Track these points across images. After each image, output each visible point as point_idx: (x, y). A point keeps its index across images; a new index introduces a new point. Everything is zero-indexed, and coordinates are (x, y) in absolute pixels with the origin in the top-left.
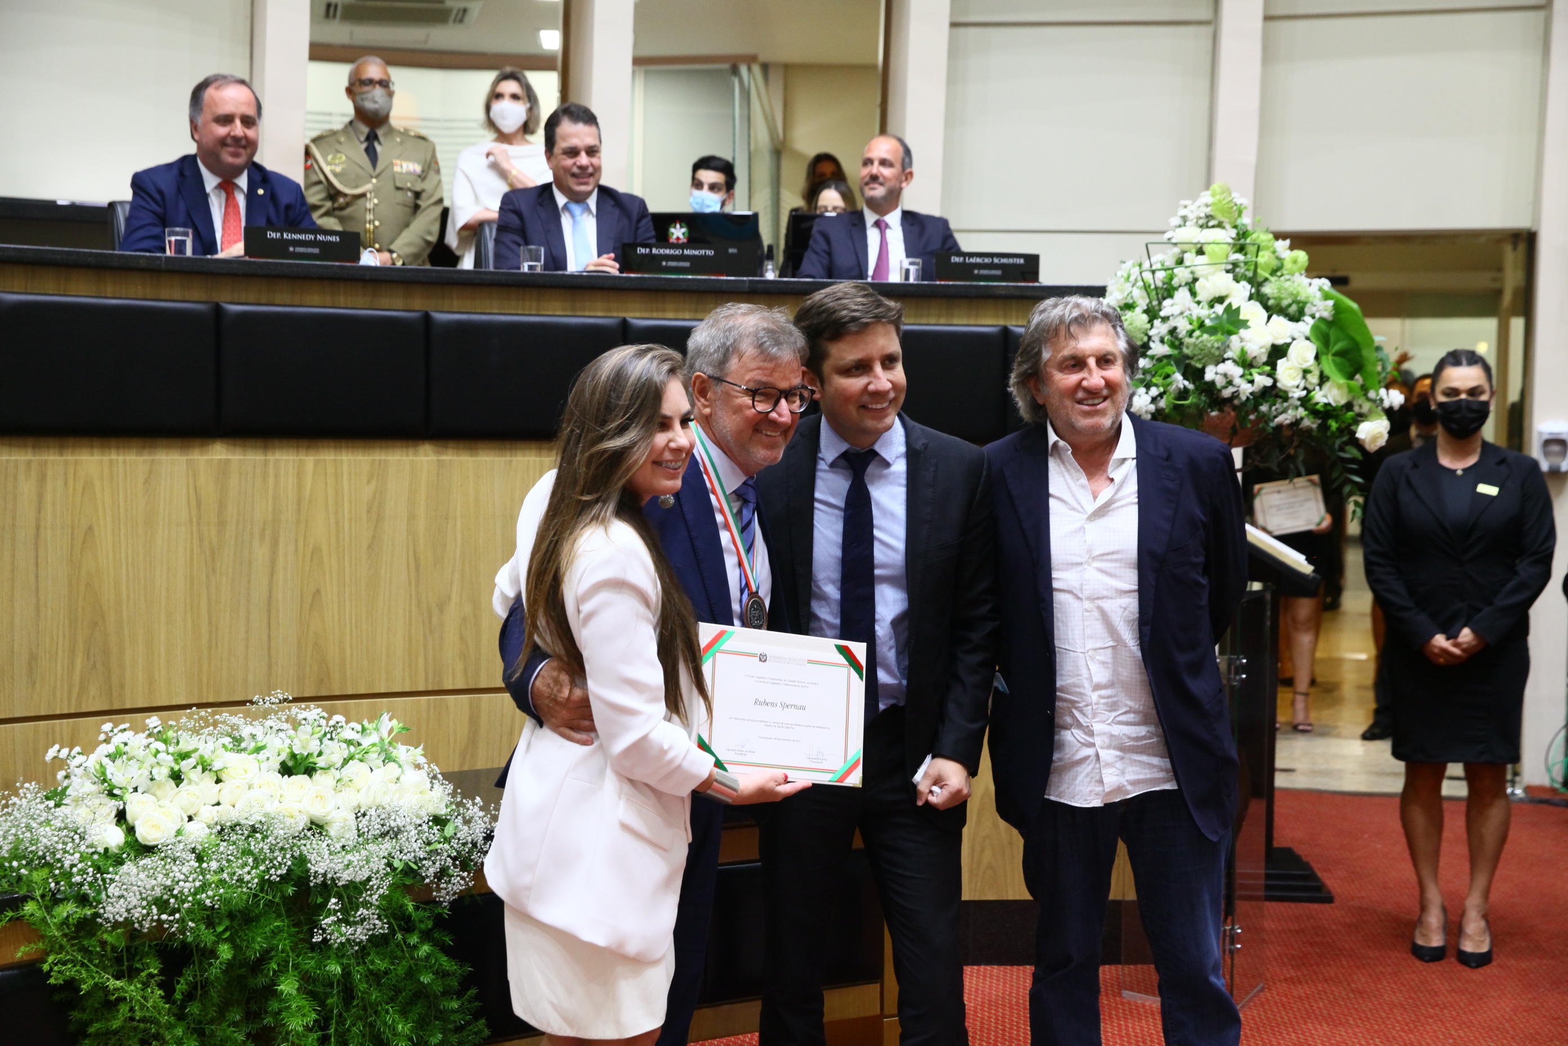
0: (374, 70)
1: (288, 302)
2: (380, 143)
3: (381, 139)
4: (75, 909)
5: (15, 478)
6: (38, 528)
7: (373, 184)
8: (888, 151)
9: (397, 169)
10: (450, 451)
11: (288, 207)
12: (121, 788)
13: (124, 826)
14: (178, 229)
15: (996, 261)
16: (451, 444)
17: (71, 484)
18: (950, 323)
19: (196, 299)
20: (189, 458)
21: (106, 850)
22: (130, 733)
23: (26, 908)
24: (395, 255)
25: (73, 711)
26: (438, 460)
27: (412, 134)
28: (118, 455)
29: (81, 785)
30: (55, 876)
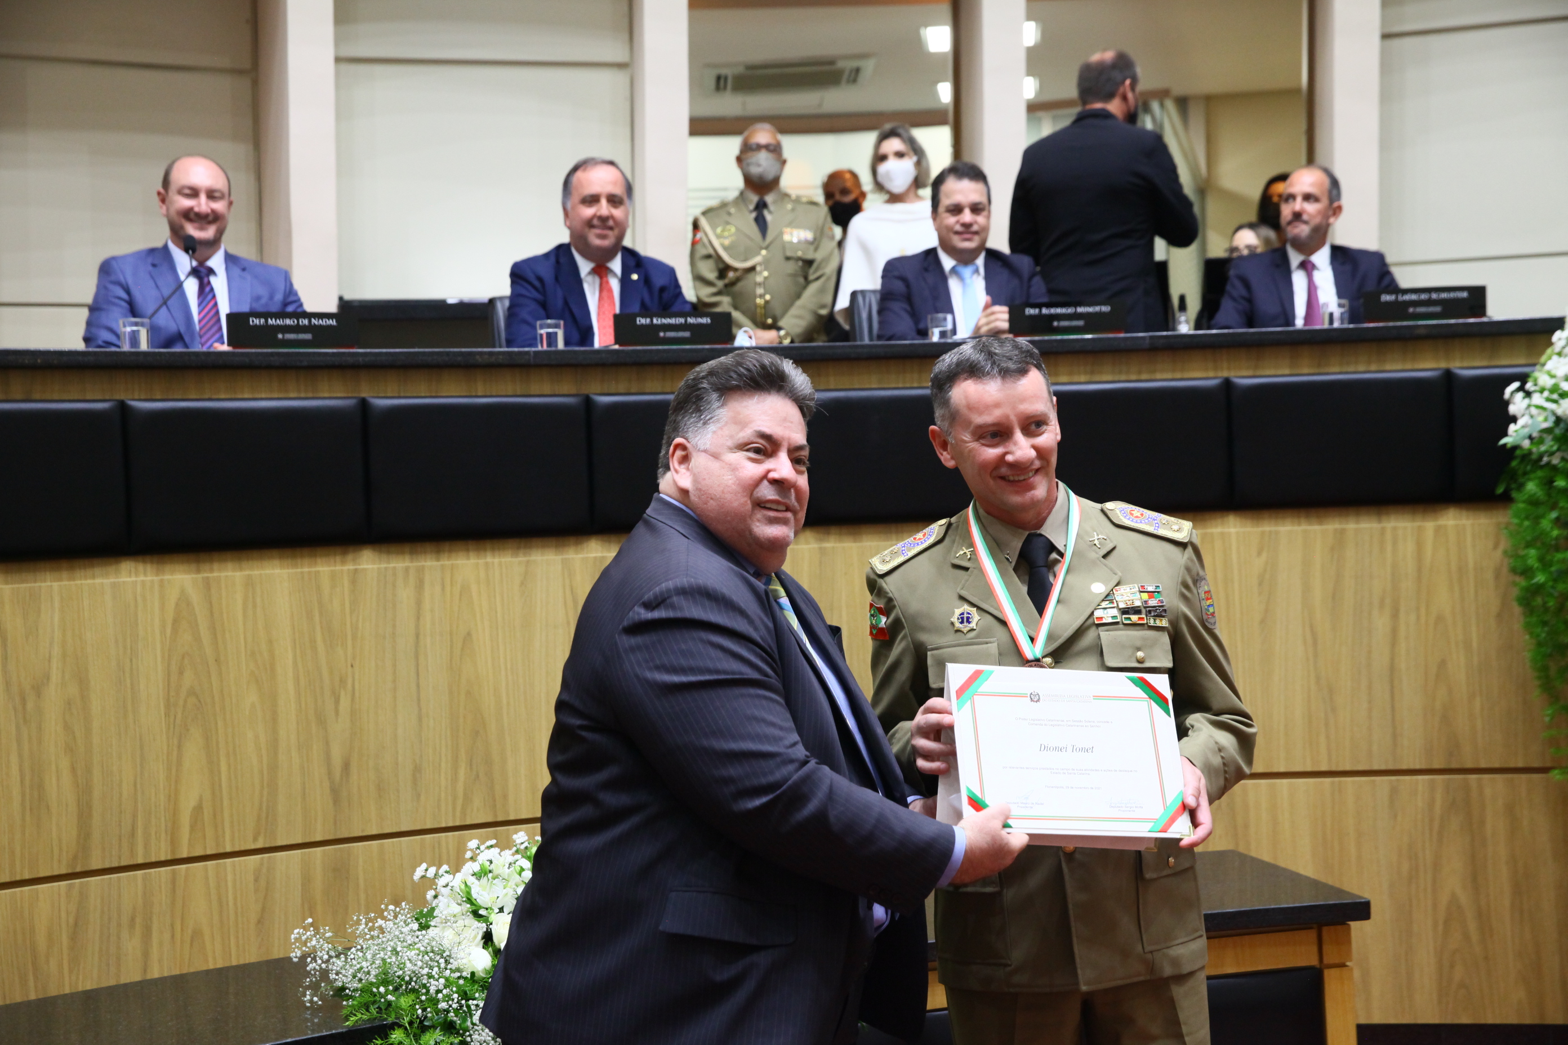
0: (763, 135)
1: (659, 390)
2: (770, 212)
3: (772, 207)
4: (442, 1038)
5: (394, 586)
6: (417, 636)
7: (764, 256)
8: (1312, 185)
9: (787, 238)
10: (832, 538)
11: (662, 289)
12: (487, 909)
13: (490, 949)
14: (549, 321)
15: (1434, 296)
16: (833, 529)
17: (448, 588)
18: (1382, 368)
19: (565, 392)
20: (564, 557)
21: (473, 974)
22: (497, 850)
23: (394, 1036)
24: (782, 333)
25: (458, 823)
26: (820, 548)
27: (804, 200)
28: (494, 556)
29: (447, 906)
30: (422, 1001)
